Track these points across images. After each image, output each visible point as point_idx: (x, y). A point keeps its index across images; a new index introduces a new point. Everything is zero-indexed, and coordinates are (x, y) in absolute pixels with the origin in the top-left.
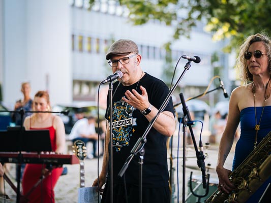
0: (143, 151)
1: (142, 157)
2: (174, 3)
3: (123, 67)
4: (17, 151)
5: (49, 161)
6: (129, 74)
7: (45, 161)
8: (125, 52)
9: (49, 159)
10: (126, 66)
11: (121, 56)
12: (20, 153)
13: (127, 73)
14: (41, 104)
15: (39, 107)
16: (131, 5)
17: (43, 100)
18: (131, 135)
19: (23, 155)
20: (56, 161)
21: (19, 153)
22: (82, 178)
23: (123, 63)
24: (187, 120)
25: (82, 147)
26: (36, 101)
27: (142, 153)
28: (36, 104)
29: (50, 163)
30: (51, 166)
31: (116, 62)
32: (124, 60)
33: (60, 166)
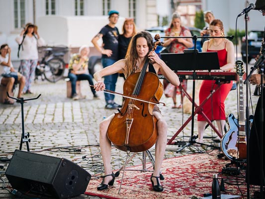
4: (191, 70)
7: (214, 78)
9: (218, 76)
14: (215, 31)
15: (214, 33)
17: (217, 28)
19: (196, 72)
20: (224, 78)
21: (193, 71)
22: (241, 90)
25: (241, 66)
26: (212, 29)
28: (212, 31)
29: (218, 79)
30: (219, 81)
33: (228, 82)
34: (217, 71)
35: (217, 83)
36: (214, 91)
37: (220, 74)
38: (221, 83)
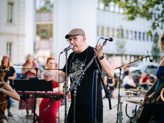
0: (76, 88)
1: (75, 92)
2: (151, 7)
3: (74, 43)
4: (34, 91)
5: (52, 97)
6: (77, 47)
8: (75, 34)
10: (75, 42)
11: (72, 37)
12: (36, 92)
13: (76, 46)
16: (125, 9)
18: (81, 80)
19: (37, 93)
20: (56, 97)
23: (74, 40)
24: (98, 72)
27: (75, 89)
30: (52, 99)
31: (70, 40)
32: (75, 39)
34: (51, 92)
35: (51, 100)
36: (49, 106)
37: (53, 94)
38: (54, 100)
